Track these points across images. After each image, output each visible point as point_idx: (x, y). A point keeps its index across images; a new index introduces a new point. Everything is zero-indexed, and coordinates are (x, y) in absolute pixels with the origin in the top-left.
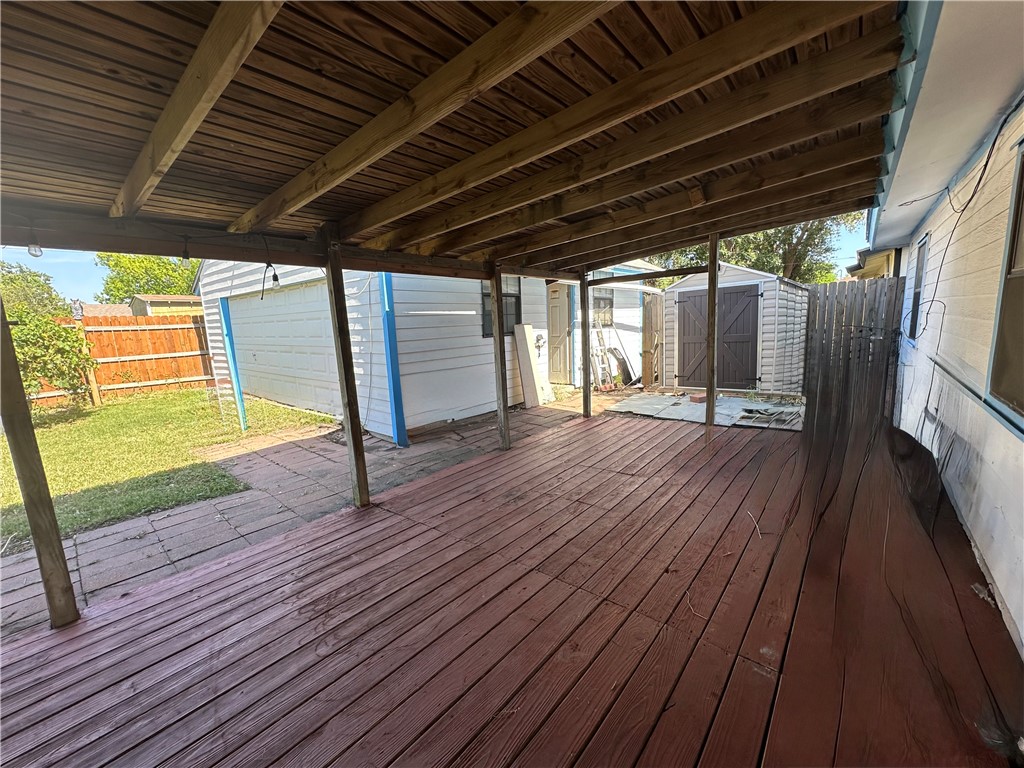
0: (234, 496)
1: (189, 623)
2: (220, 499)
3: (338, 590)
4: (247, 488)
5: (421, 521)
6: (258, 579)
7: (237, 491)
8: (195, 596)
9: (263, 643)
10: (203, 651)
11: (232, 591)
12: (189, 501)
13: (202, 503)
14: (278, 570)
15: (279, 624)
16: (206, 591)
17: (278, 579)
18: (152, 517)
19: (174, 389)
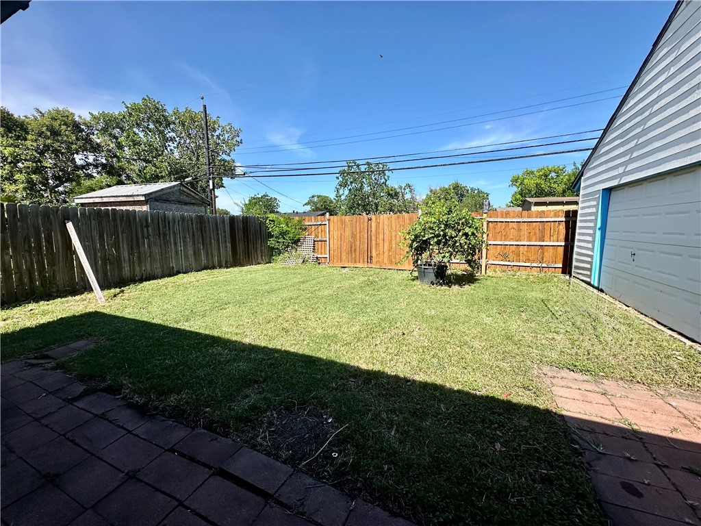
19: (535, 272)
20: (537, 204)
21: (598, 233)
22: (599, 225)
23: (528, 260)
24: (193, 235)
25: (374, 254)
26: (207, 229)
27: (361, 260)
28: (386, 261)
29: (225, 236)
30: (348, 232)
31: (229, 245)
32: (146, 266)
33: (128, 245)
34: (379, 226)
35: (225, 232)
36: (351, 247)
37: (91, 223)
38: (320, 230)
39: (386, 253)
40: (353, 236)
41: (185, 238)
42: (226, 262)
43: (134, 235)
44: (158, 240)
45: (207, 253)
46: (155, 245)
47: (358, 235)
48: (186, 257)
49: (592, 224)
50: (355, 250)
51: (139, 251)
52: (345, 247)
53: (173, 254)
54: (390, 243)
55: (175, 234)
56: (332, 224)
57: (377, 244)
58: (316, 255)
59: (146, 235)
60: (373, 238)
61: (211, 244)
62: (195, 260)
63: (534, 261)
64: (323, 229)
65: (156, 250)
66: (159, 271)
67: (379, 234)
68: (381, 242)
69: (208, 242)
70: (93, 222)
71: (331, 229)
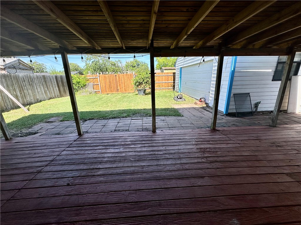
0: (180, 117)
1: (174, 141)
2: (177, 117)
3: (207, 148)
4: (183, 116)
5: (233, 140)
6: (186, 137)
7: (180, 116)
8: (174, 136)
9: (189, 152)
10: (177, 148)
11: (181, 138)
12: (171, 116)
13: (174, 117)
14: (191, 137)
15: (192, 149)
16: (176, 136)
17: (191, 139)
18: (165, 117)
19: (167, 90)
20: (165, 69)
21: (180, 78)
22: (180, 77)
23: (165, 87)
24: (43, 84)
25: (119, 88)
26: (47, 82)
27: (114, 91)
28: (123, 90)
29: (55, 85)
30: (108, 81)
31: (57, 88)
32: (28, 99)
33: (19, 90)
34: (120, 78)
35: (54, 82)
36: (110, 86)
37: (2, 80)
38: (95, 80)
39: (123, 88)
40: (110, 82)
41: (40, 86)
42: (57, 96)
43: (20, 85)
44: (30, 87)
45: (49, 91)
46: (29, 89)
47: (112, 82)
48: (42, 94)
49: (178, 76)
50: (111, 87)
51: (24, 92)
52: (107, 86)
53: (37, 93)
54: (125, 84)
55: (36, 84)
56: (100, 77)
57: (120, 85)
58: (95, 90)
59: (25, 85)
60: (118, 82)
61: (50, 88)
62: (46, 95)
63: (166, 87)
64: (96, 80)
65: (30, 91)
66: (33, 101)
67: (120, 81)
68: (121, 84)
69: (49, 87)
70: (3, 79)
71: (101, 80)
